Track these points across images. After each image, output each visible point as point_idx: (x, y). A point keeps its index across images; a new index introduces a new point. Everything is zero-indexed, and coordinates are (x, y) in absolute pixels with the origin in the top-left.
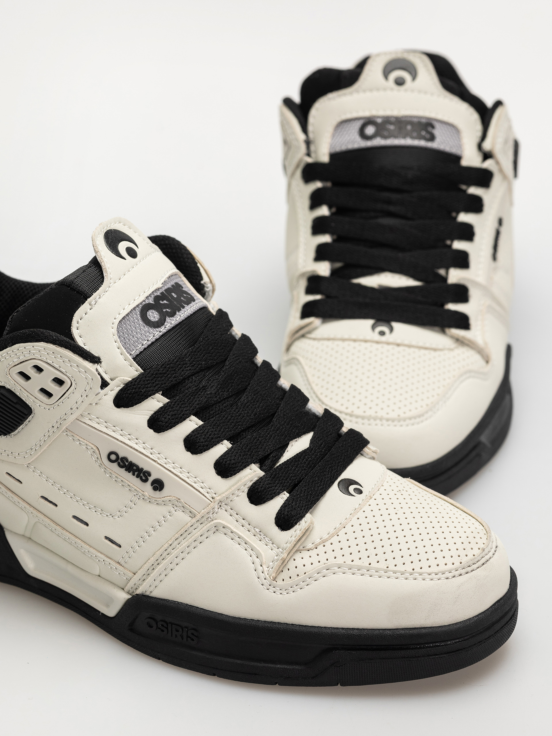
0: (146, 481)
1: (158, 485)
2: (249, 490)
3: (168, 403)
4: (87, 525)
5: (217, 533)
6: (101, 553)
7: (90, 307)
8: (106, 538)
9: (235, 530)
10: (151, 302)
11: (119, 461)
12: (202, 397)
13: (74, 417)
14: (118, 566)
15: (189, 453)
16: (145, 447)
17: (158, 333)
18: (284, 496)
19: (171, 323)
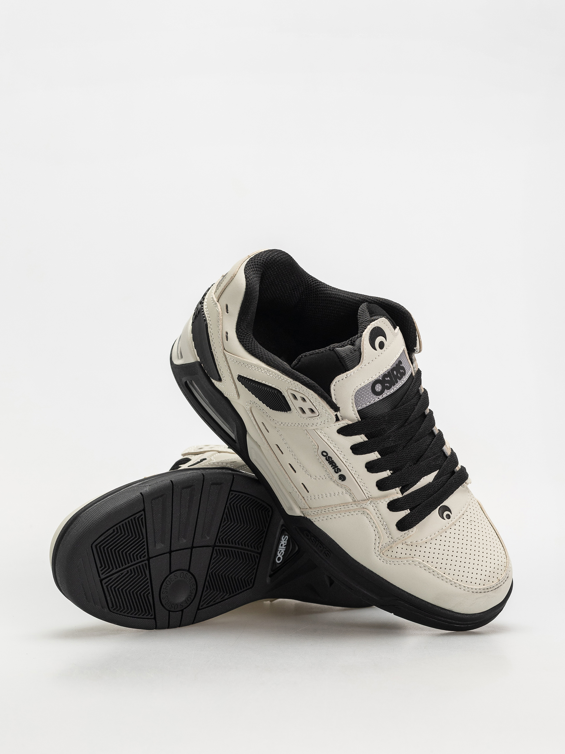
0: (337, 473)
1: (342, 478)
2: (389, 502)
3: (366, 441)
4: (295, 472)
5: (363, 515)
6: (297, 488)
7: (346, 376)
8: (303, 484)
9: (373, 518)
10: (381, 379)
11: (327, 457)
12: (386, 442)
13: (313, 428)
14: (303, 499)
15: (366, 469)
16: (344, 457)
17: (377, 399)
18: (408, 512)
19: (387, 393)
